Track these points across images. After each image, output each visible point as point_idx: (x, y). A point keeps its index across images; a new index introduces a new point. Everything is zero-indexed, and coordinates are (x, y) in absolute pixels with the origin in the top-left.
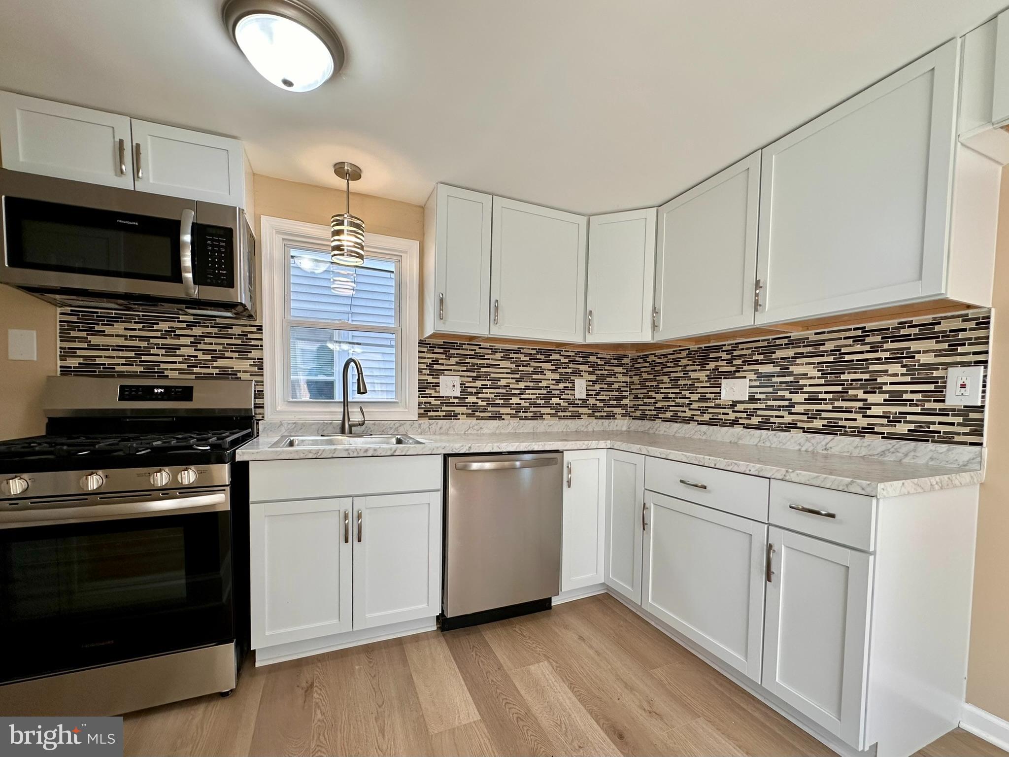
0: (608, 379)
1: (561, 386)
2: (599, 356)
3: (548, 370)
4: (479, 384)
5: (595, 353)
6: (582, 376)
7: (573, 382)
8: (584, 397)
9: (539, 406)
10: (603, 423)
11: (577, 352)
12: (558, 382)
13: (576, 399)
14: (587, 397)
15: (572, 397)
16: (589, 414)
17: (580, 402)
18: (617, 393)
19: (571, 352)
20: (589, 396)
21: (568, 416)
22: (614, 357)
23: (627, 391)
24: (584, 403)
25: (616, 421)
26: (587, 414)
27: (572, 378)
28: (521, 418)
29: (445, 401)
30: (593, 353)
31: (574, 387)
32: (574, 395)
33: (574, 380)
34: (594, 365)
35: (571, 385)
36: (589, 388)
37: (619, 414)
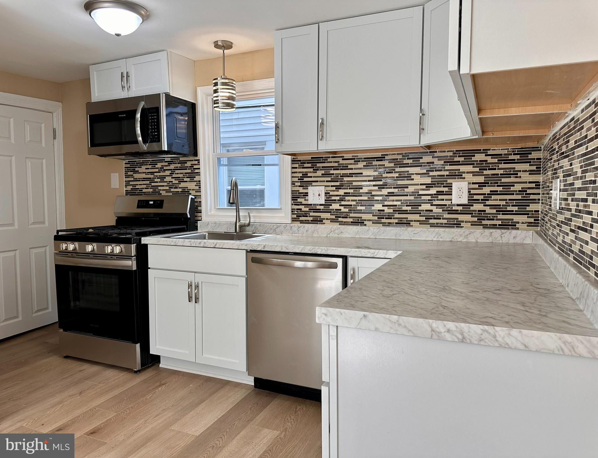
0: (504, 180)
1: (433, 191)
2: (489, 152)
3: (417, 174)
4: (341, 192)
5: (483, 150)
6: (464, 178)
7: (450, 186)
8: (465, 201)
9: (405, 212)
10: (491, 233)
11: (456, 151)
12: (429, 186)
13: (454, 205)
14: (469, 203)
15: (448, 203)
16: (472, 222)
17: (460, 208)
18: (519, 197)
19: (448, 151)
20: (472, 200)
21: (442, 224)
22: (513, 152)
23: (539, 194)
24: (466, 209)
25: (519, 232)
26: (470, 222)
27: (449, 181)
28: (384, 224)
29: (313, 208)
30: (481, 150)
31: (452, 192)
32: (451, 200)
33: (452, 184)
34: (483, 166)
35: (446, 189)
36: (473, 192)
37: (523, 223)
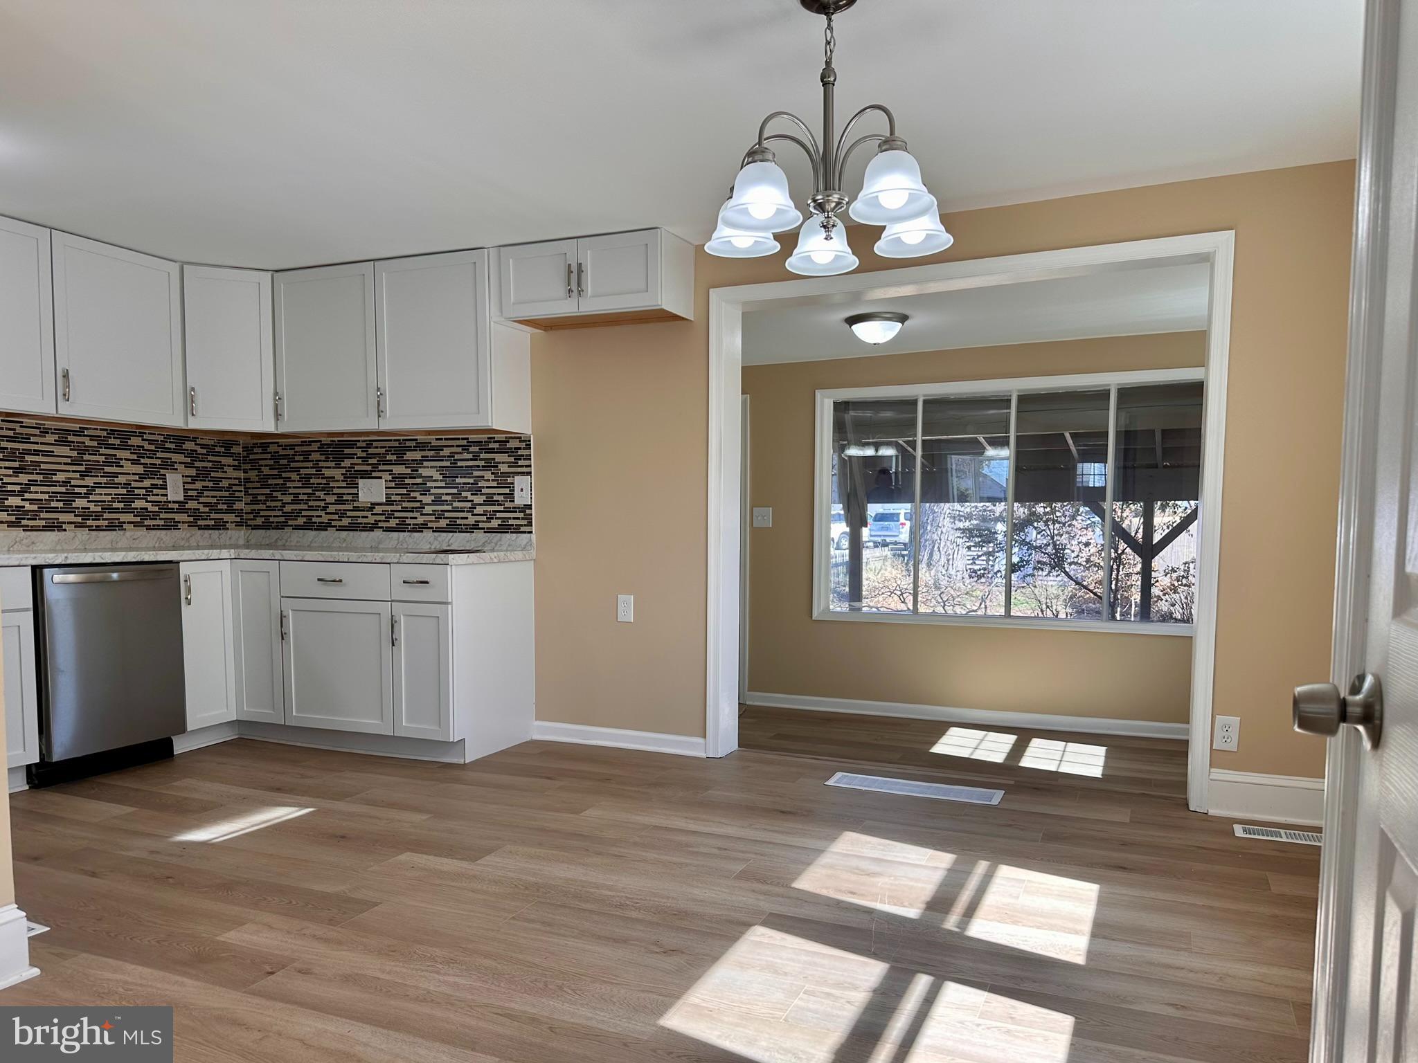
0: (213, 474)
1: (147, 483)
2: (199, 441)
3: (126, 459)
4: (24, 478)
5: (193, 438)
6: (177, 469)
7: (163, 477)
8: (182, 498)
9: (116, 511)
10: (210, 534)
11: (167, 435)
12: (142, 477)
13: (170, 502)
14: (185, 499)
15: (164, 499)
16: (189, 522)
17: (176, 506)
18: (227, 494)
19: (158, 435)
20: (188, 498)
21: (159, 525)
22: (219, 443)
23: (241, 491)
24: (182, 507)
25: (229, 532)
26: (186, 522)
27: (162, 472)
28: (91, 528)
30: (190, 437)
31: (166, 485)
32: (167, 495)
33: (165, 475)
34: (191, 454)
35: (160, 482)
36: (187, 486)
37: (231, 522)
